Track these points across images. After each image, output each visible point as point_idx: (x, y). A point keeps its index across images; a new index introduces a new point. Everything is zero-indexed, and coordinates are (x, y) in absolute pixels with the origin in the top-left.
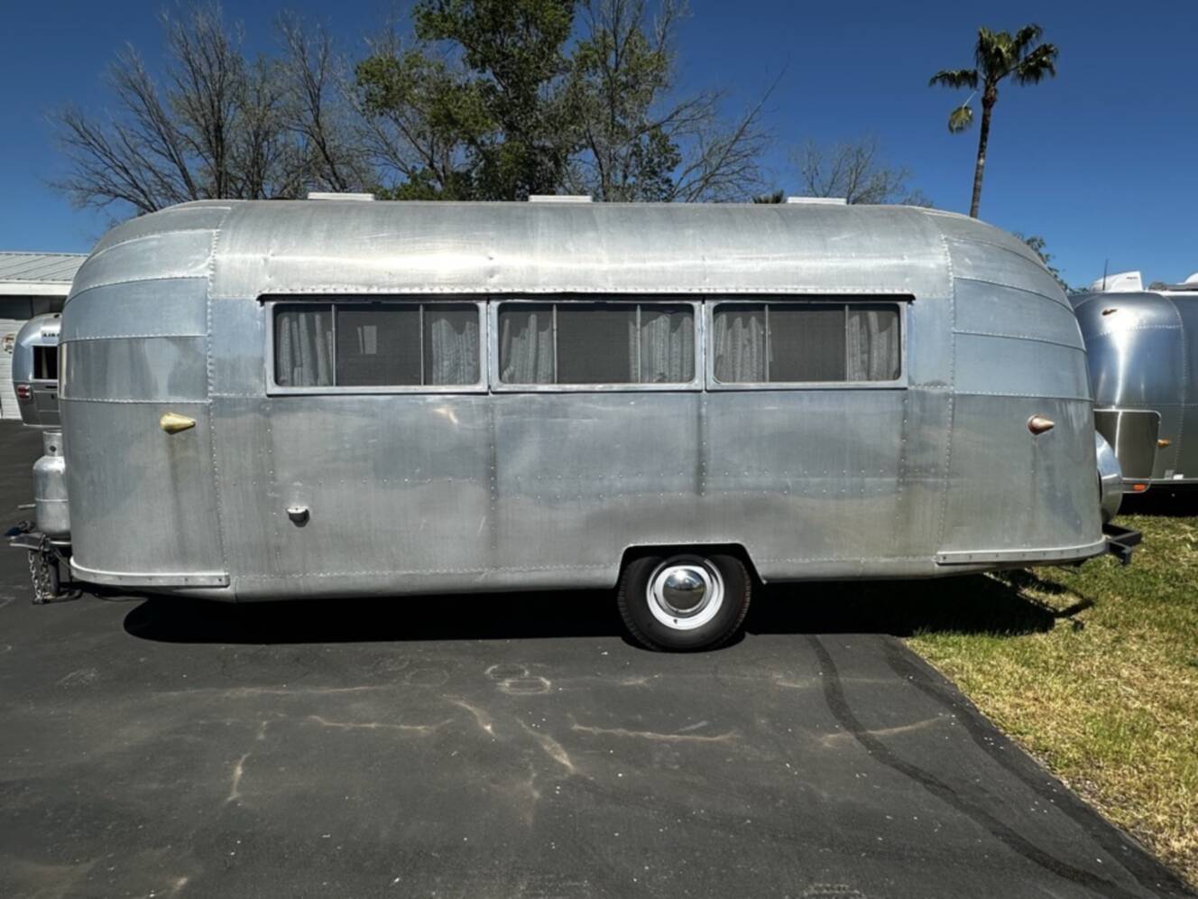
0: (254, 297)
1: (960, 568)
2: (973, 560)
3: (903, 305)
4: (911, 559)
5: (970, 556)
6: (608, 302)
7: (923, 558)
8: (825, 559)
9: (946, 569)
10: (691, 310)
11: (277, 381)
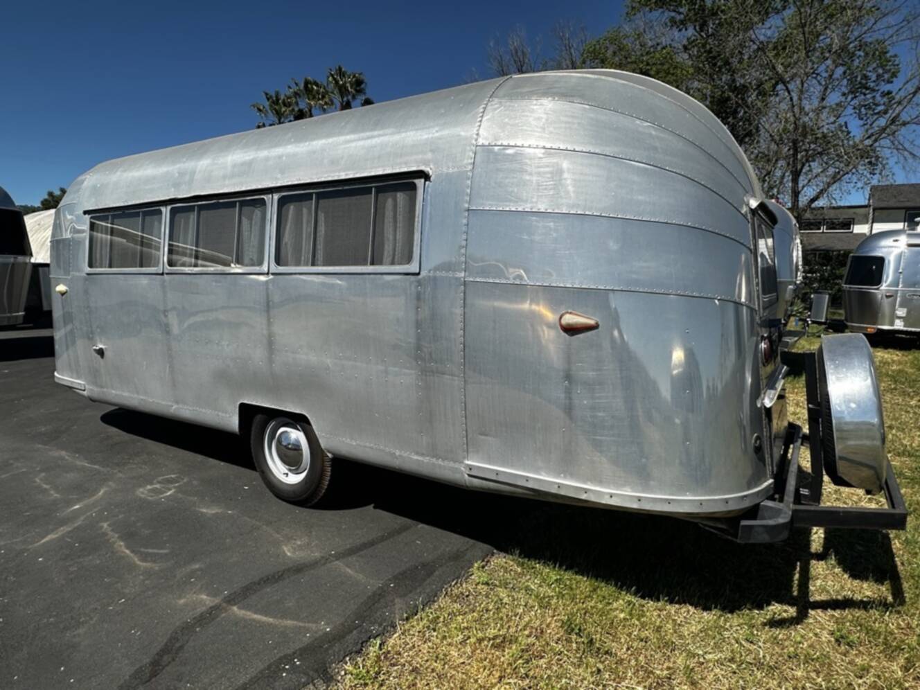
0: (81, 212)
1: (492, 485)
2: (501, 479)
3: (420, 182)
4: (440, 462)
5: (497, 473)
6: (221, 201)
7: (451, 464)
8: (367, 444)
9: (476, 482)
10: (262, 203)
11: (91, 265)
